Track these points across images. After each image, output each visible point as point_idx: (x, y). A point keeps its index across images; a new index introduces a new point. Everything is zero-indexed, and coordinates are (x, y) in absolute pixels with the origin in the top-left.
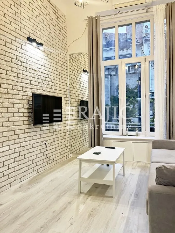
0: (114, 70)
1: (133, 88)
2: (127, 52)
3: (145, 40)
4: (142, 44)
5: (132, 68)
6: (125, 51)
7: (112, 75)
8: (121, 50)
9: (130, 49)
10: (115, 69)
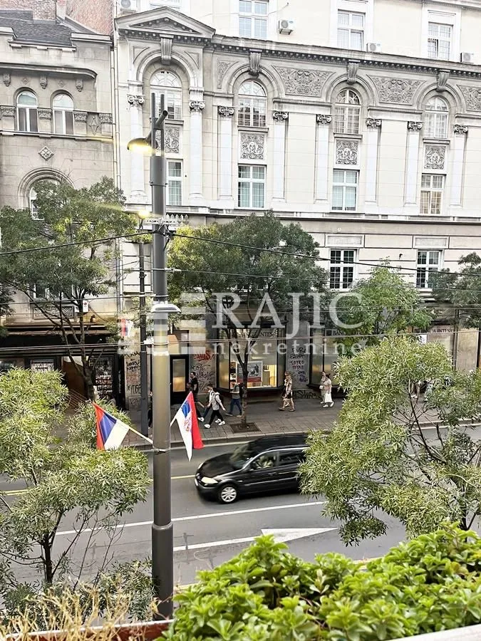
0: (12, 114)
1: (89, 188)
2: (60, 57)
3: (122, 31)
4: (113, 44)
5: (78, 118)
6: (53, 53)
7: (3, 133)
8: (38, 47)
9: (71, 49)
10: (15, 111)
